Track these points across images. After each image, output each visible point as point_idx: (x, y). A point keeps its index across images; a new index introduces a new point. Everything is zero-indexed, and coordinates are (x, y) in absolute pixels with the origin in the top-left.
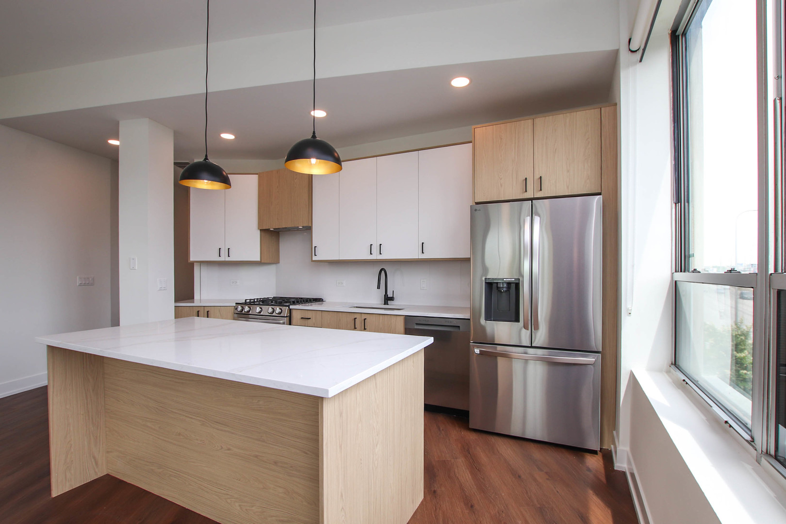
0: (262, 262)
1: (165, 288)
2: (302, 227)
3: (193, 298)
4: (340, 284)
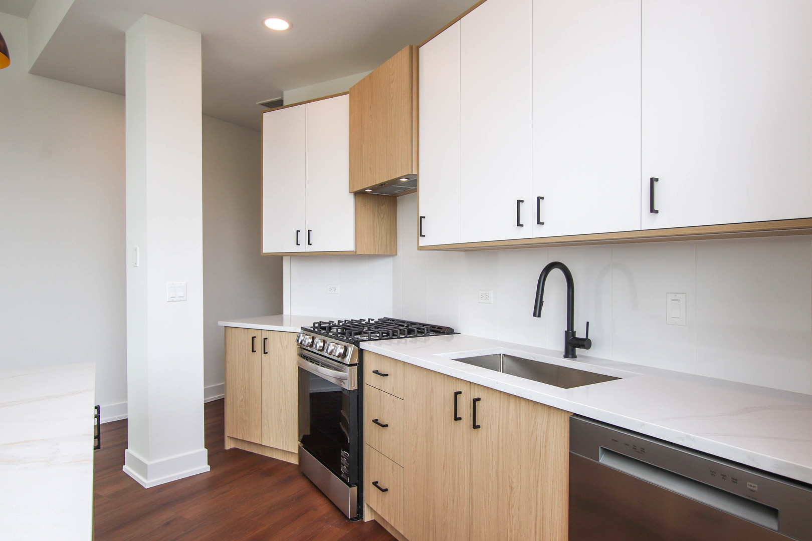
0: (358, 253)
1: (182, 299)
2: (407, 180)
3: (282, 313)
4: (483, 298)
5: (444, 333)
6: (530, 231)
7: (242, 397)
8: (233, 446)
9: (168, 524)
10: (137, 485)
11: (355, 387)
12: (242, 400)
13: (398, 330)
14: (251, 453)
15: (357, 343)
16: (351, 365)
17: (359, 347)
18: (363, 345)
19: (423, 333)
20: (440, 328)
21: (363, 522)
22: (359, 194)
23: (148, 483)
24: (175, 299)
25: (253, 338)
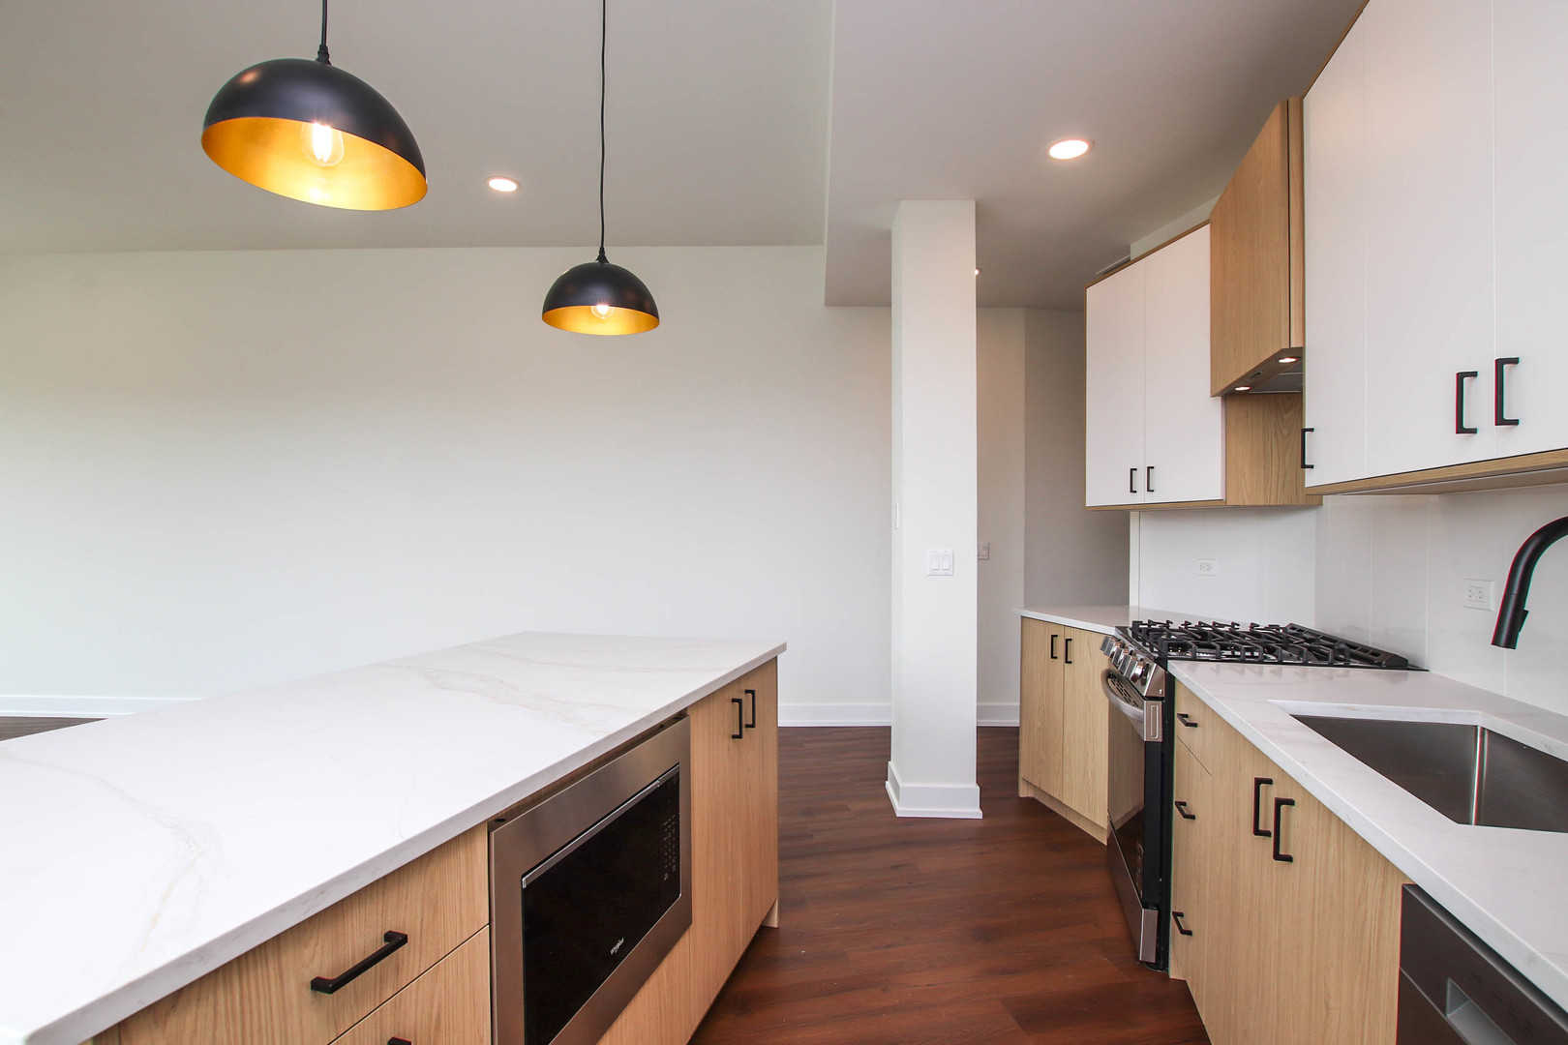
0: (1231, 502)
1: (948, 572)
2: (1294, 360)
3: (1127, 602)
4: (1473, 598)
5: (1379, 666)
6: (1490, 445)
7: (1039, 725)
8: (1031, 795)
9: (895, 867)
10: (891, 809)
11: (1158, 737)
12: (1039, 729)
13: (1305, 649)
14: (1052, 811)
15: (1162, 662)
16: (1149, 698)
17: (1166, 669)
18: (1177, 668)
19: (1326, 660)
20: (1376, 653)
21: (1167, 976)
22: (1228, 396)
23: (903, 809)
24: (938, 572)
25: (1053, 636)
